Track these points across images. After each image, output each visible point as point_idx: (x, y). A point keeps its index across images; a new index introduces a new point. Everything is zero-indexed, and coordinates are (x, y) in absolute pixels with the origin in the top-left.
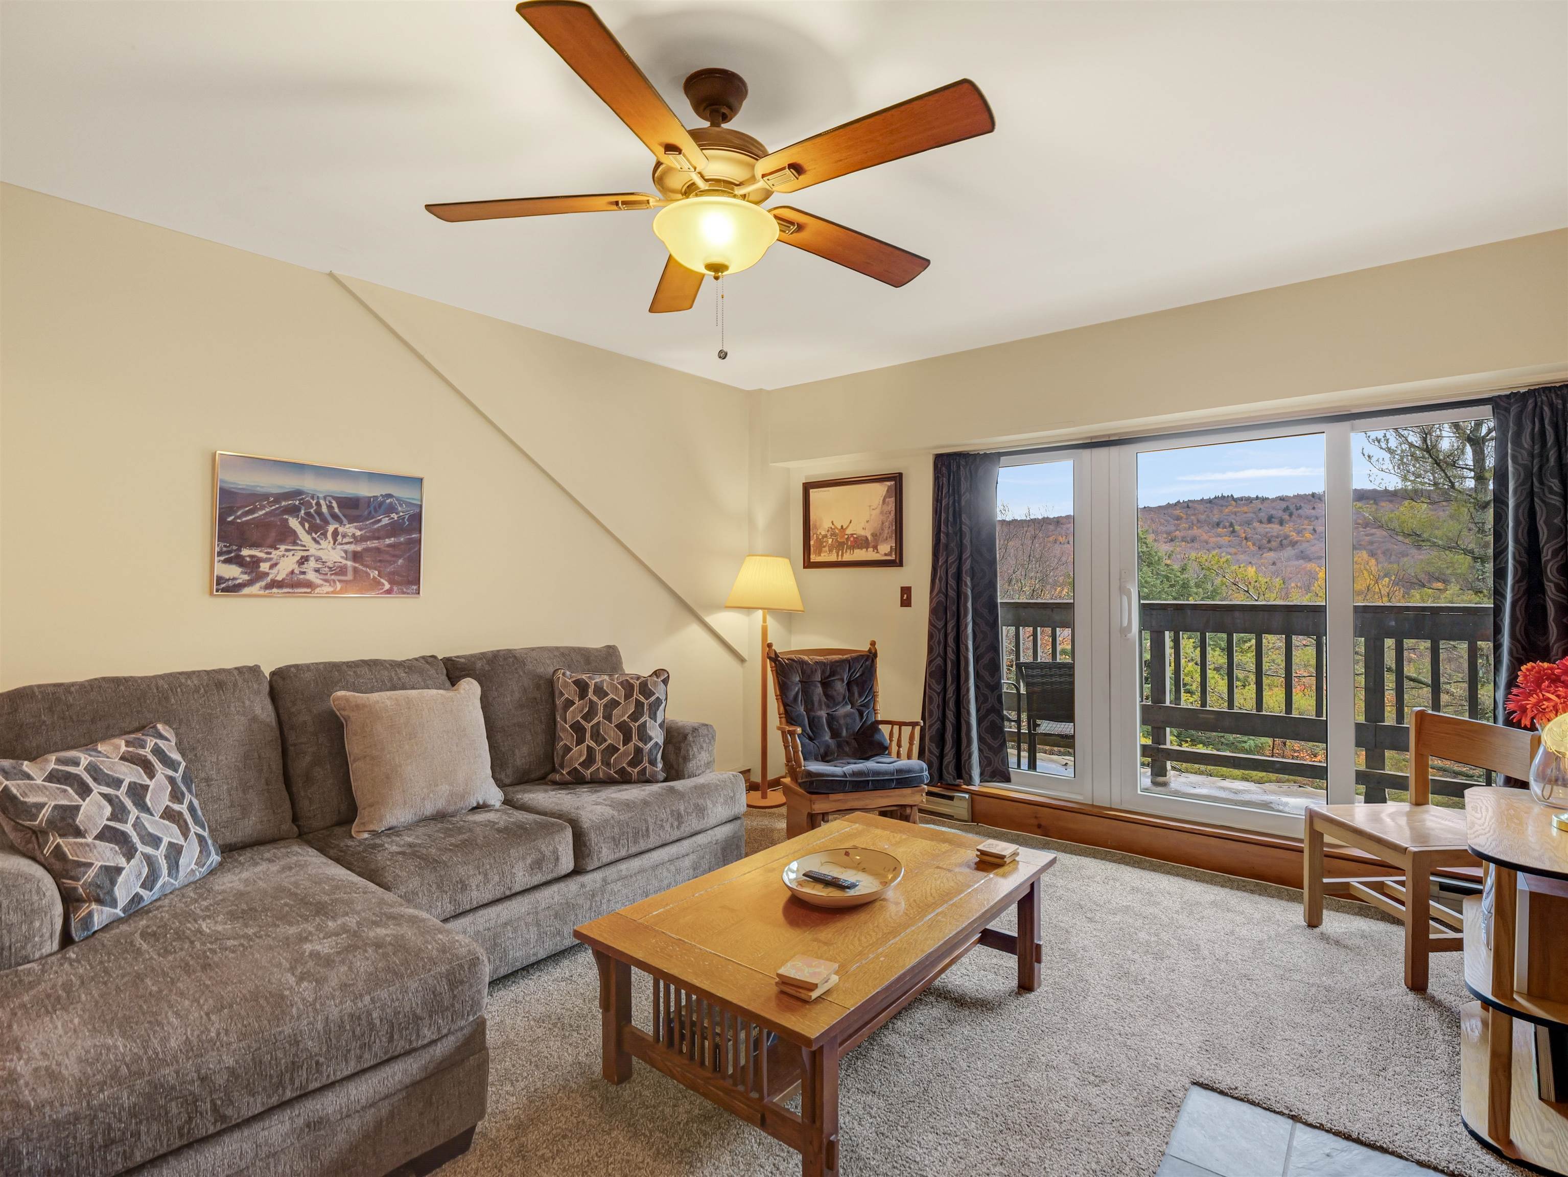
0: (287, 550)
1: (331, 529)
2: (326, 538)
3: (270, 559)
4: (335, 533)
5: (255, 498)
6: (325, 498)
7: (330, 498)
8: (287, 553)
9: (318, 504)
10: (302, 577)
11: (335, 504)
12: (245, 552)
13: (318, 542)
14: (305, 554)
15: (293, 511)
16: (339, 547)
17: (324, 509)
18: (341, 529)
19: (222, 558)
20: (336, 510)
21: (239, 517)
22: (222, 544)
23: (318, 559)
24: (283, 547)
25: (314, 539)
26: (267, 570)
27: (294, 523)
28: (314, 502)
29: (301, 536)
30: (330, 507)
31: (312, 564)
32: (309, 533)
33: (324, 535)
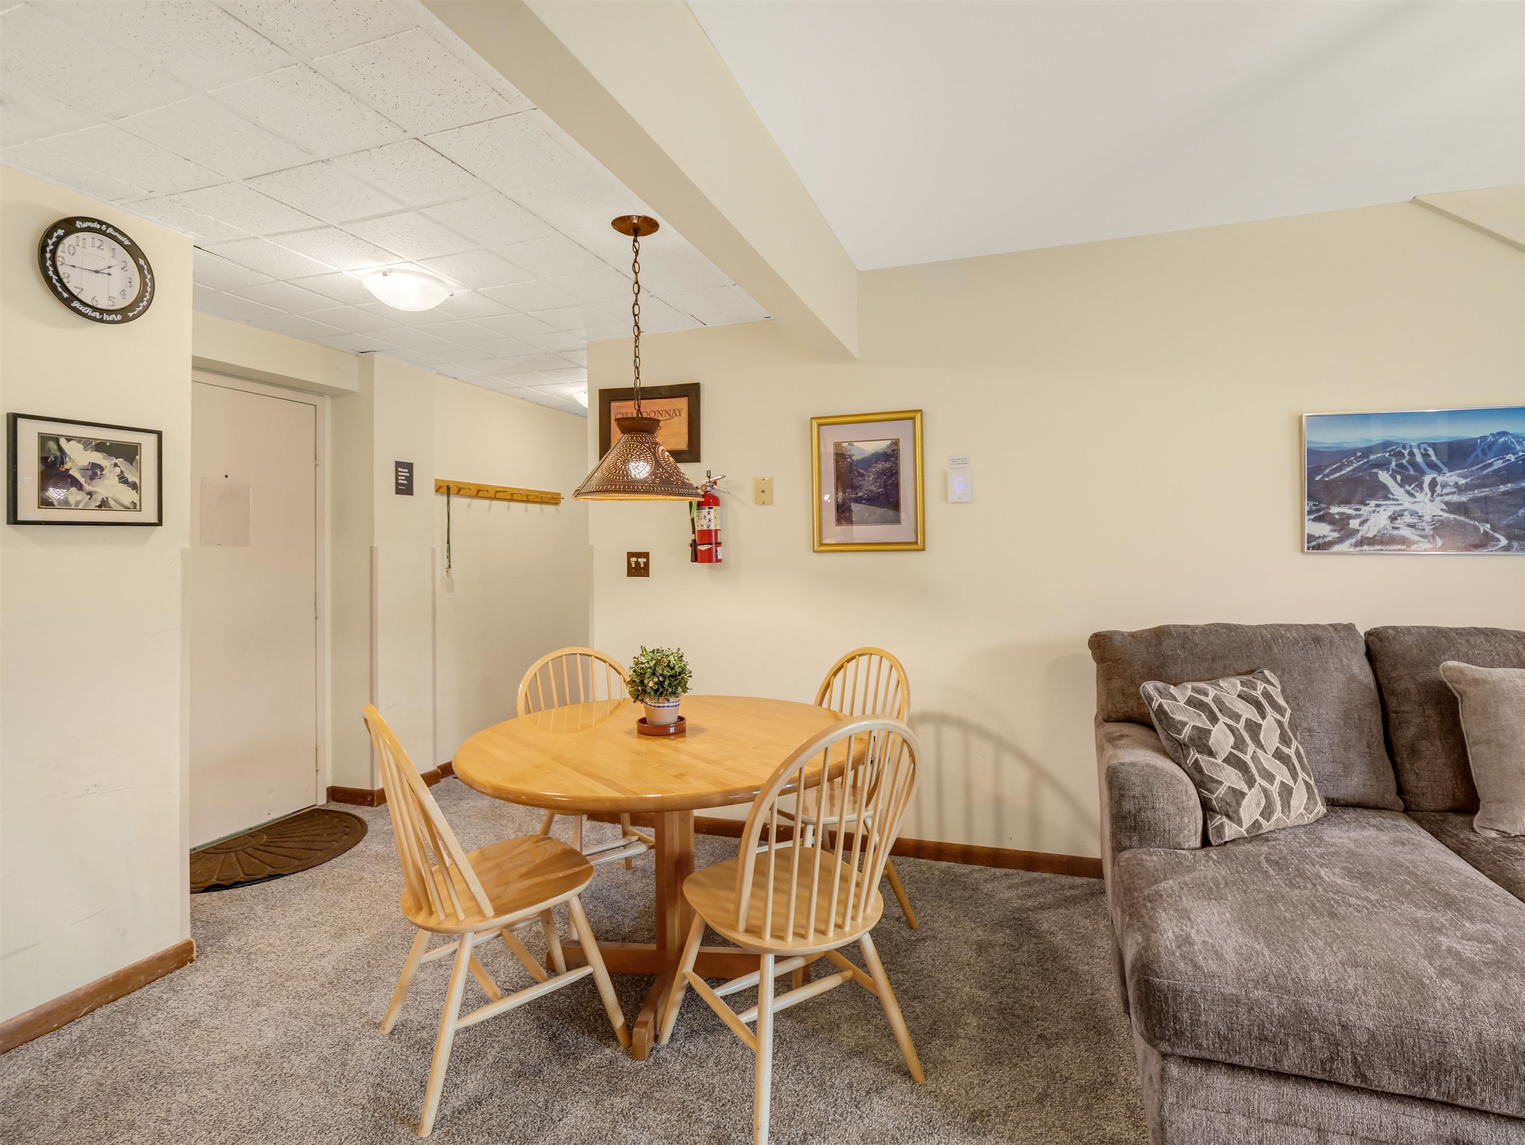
0: (1378, 506)
1: (1427, 479)
2: (1422, 489)
3: (1360, 516)
4: (1433, 484)
5: (1342, 455)
6: (1419, 446)
7: (1425, 446)
8: (1378, 509)
9: (1411, 454)
10: (1395, 532)
11: (1431, 452)
12: (1334, 510)
13: (1413, 496)
14: (1399, 508)
15: (1383, 465)
16: (1439, 499)
17: (1419, 458)
18: (1440, 479)
19: (1312, 517)
20: (1434, 458)
21: (1327, 475)
22: (1311, 503)
23: (1413, 513)
24: (1373, 503)
25: (1408, 492)
26: (1357, 527)
27: (1384, 476)
28: (1406, 452)
29: (1392, 490)
30: (1425, 455)
31: (1408, 519)
32: (1401, 485)
33: (1420, 487)
